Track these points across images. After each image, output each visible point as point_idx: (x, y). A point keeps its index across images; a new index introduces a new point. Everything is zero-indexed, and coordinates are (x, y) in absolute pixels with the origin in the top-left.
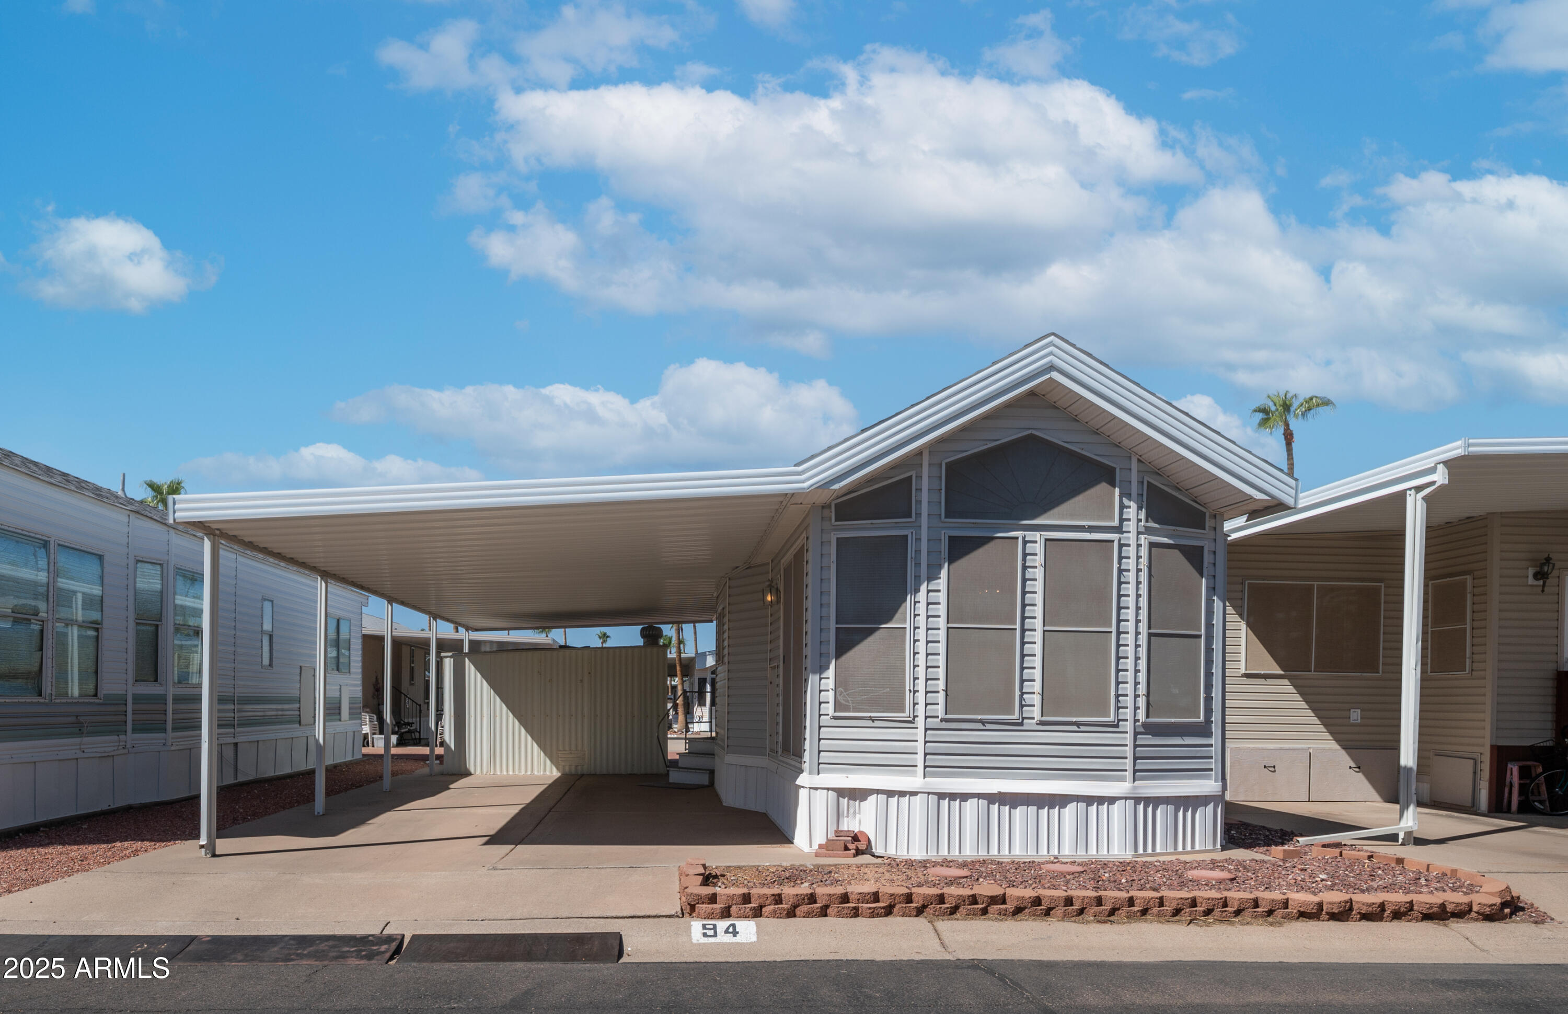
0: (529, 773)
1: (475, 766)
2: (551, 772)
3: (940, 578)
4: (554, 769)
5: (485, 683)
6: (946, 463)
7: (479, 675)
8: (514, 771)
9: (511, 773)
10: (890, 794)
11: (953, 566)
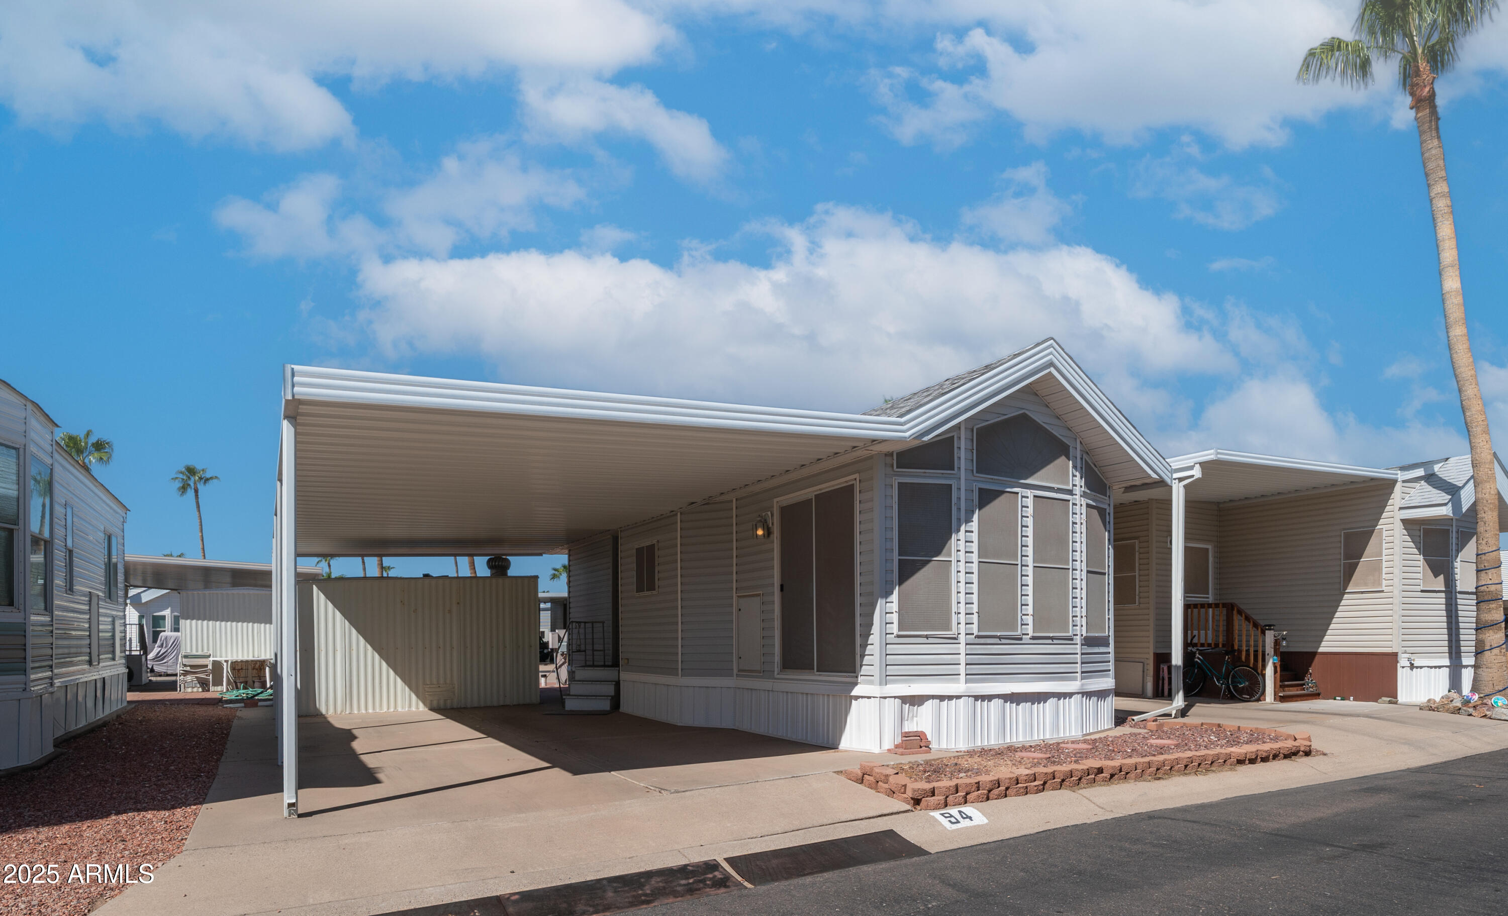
0: (392, 710)
1: (327, 705)
2: (417, 708)
3: (973, 521)
4: (421, 705)
5: (338, 613)
6: (977, 429)
7: (330, 605)
8: (374, 708)
9: (370, 711)
10: (942, 698)
11: (981, 511)
